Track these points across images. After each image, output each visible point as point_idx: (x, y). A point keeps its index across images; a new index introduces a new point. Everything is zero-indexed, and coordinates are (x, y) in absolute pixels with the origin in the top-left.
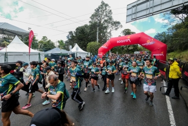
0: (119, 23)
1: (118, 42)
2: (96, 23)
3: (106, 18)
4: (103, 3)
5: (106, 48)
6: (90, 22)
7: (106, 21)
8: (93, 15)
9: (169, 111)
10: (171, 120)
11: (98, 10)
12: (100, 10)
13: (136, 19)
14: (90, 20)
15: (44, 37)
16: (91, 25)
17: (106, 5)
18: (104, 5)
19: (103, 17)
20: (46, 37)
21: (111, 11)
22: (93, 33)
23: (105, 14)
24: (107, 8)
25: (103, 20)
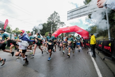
0: (64, 23)
1: (63, 30)
2: (51, 22)
3: (57, 20)
4: (55, 12)
5: (56, 34)
6: (47, 21)
7: (56, 21)
8: (49, 18)
9: (93, 62)
10: (95, 65)
11: (52, 15)
12: (53, 15)
13: (72, 18)
14: (48, 20)
15: (16, 28)
16: (48, 23)
17: (57, 13)
18: (55, 13)
19: (55, 19)
20: (18, 29)
21: (59, 16)
22: (49, 27)
23: (56, 18)
24: (57, 15)
25: (55, 21)
